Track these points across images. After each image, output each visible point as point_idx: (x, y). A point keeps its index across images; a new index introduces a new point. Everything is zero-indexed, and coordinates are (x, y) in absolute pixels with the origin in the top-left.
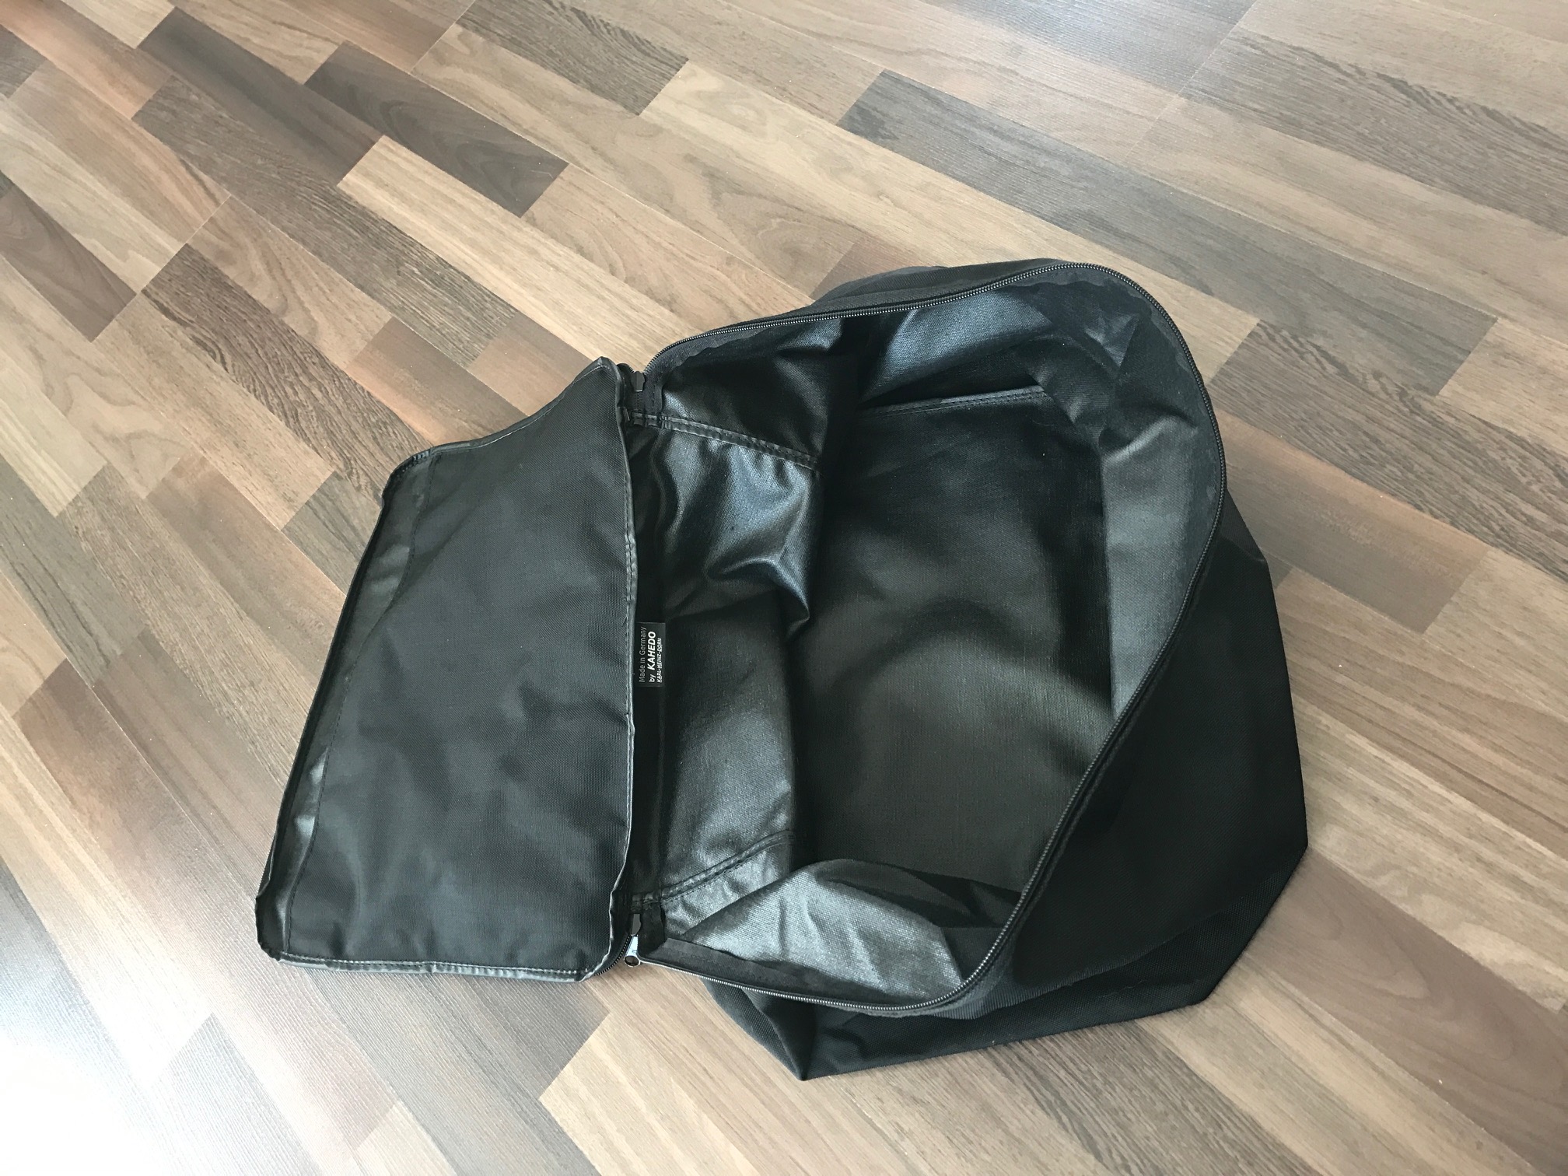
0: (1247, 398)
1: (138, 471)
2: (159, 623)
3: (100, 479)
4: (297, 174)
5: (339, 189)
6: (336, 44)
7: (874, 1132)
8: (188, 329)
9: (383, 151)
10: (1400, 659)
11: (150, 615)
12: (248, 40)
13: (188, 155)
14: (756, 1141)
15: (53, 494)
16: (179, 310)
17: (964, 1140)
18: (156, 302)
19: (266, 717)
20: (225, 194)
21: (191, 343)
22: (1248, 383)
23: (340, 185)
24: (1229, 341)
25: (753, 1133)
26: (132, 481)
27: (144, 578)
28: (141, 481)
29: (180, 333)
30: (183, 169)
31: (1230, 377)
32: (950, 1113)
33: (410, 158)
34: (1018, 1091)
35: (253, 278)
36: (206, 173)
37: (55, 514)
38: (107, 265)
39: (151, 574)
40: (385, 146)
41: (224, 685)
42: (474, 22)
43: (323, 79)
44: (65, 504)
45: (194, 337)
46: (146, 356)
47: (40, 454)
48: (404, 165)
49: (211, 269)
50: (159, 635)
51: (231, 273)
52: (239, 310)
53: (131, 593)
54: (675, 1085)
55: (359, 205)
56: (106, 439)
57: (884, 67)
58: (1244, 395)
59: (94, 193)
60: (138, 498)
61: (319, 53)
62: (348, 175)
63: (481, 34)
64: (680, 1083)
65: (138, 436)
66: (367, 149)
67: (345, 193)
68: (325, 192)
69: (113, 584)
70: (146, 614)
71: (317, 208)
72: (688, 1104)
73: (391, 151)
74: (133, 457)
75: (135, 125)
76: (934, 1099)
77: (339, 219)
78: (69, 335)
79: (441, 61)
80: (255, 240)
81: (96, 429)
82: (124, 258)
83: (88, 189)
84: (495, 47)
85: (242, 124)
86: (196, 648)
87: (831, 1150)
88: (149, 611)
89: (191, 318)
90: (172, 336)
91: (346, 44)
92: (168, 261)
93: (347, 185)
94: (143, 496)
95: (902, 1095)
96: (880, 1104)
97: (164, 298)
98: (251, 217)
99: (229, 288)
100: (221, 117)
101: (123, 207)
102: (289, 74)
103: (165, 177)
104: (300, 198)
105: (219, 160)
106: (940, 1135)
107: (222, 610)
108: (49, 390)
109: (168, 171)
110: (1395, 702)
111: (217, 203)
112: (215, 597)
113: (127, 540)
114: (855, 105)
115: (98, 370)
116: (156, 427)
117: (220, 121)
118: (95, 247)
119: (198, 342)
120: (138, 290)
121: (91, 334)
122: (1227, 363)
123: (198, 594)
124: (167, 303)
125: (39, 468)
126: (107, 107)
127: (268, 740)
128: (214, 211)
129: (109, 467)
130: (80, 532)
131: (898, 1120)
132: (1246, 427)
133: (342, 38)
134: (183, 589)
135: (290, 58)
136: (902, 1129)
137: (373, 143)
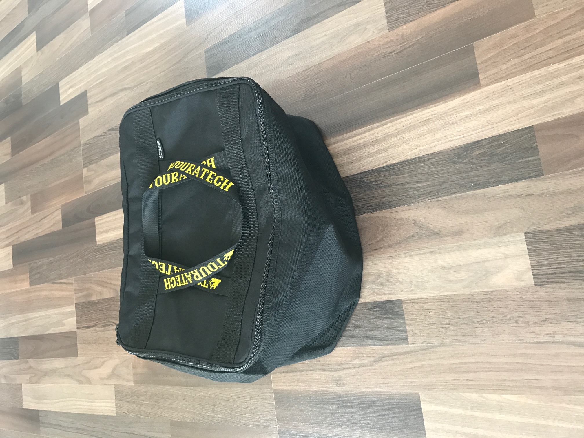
0: (403, 16)
1: (124, 379)
2: (173, 415)
3: (117, 392)
4: (84, 253)
5: (99, 245)
6: (60, 209)
7: (542, 344)
8: (98, 325)
9: (99, 222)
10: (538, 31)
11: (168, 416)
12: (37, 234)
13: (52, 280)
14: (509, 386)
15: (109, 410)
16: (91, 323)
17: (574, 317)
18: (83, 327)
19: (228, 411)
20: (72, 280)
21: (102, 329)
22: (398, 11)
23: (98, 243)
24: (379, 7)
25: (505, 384)
26: (125, 383)
27: (156, 407)
28: (128, 381)
29: (97, 329)
30: (55, 285)
31: (391, 16)
32: (560, 313)
33: (108, 216)
34: (573, 284)
35: (101, 293)
36: (61, 279)
37: (115, 415)
38: (62, 332)
39: (156, 404)
40: (98, 220)
41: (207, 414)
42: (87, 163)
43: (66, 222)
44: (115, 409)
45: (102, 326)
46: (95, 345)
47: (95, 402)
48: (108, 219)
49: (88, 303)
50: (176, 419)
51: (94, 298)
52: (106, 306)
53: (156, 415)
54: (463, 394)
55: (108, 243)
56: (107, 379)
57: (203, 50)
58: (401, 16)
59: (40, 316)
60: (132, 386)
61: (58, 216)
62: (97, 239)
63: (92, 164)
64: (464, 392)
65: (114, 369)
66: (95, 226)
67: (101, 244)
68: (96, 249)
69: (149, 418)
70: (167, 417)
71: (98, 256)
72: (474, 396)
73: (101, 220)
74: (119, 376)
75: (32, 287)
76: (550, 314)
77: (107, 252)
78: (71, 361)
79: (89, 182)
80: (91, 282)
81: (102, 379)
82: (64, 325)
83: (37, 317)
84: (99, 163)
85: (58, 256)
86: (189, 412)
87: (536, 364)
88: (166, 415)
89: (96, 322)
90: (96, 332)
91: (62, 206)
92: (75, 313)
93: (99, 241)
94: (132, 384)
95: (538, 324)
96: (534, 334)
97: (84, 324)
98: (84, 278)
99: (97, 303)
100: (51, 260)
101: (51, 312)
102: (56, 230)
103: (53, 292)
104: (91, 259)
105: (61, 272)
106: (564, 323)
107: (185, 393)
108: (81, 383)
109: (52, 290)
110: (551, 44)
111: (72, 284)
112: (180, 391)
113: (141, 401)
114: (207, 68)
115: (87, 363)
116: (117, 361)
117: (52, 261)
118: (53, 330)
119: (104, 326)
120: (76, 330)
121: (76, 355)
122: (386, 13)
123: (174, 396)
124: (86, 325)
125: (98, 406)
126: (21, 290)
127: (236, 417)
128: (74, 287)
129: (116, 386)
130: (126, 412)
131: (546, 333)
132: (412, 23)
133: (59, 206)
134: (169, 399)
135: (52, 226)
136: (550, 334)
137: (94, 223)
